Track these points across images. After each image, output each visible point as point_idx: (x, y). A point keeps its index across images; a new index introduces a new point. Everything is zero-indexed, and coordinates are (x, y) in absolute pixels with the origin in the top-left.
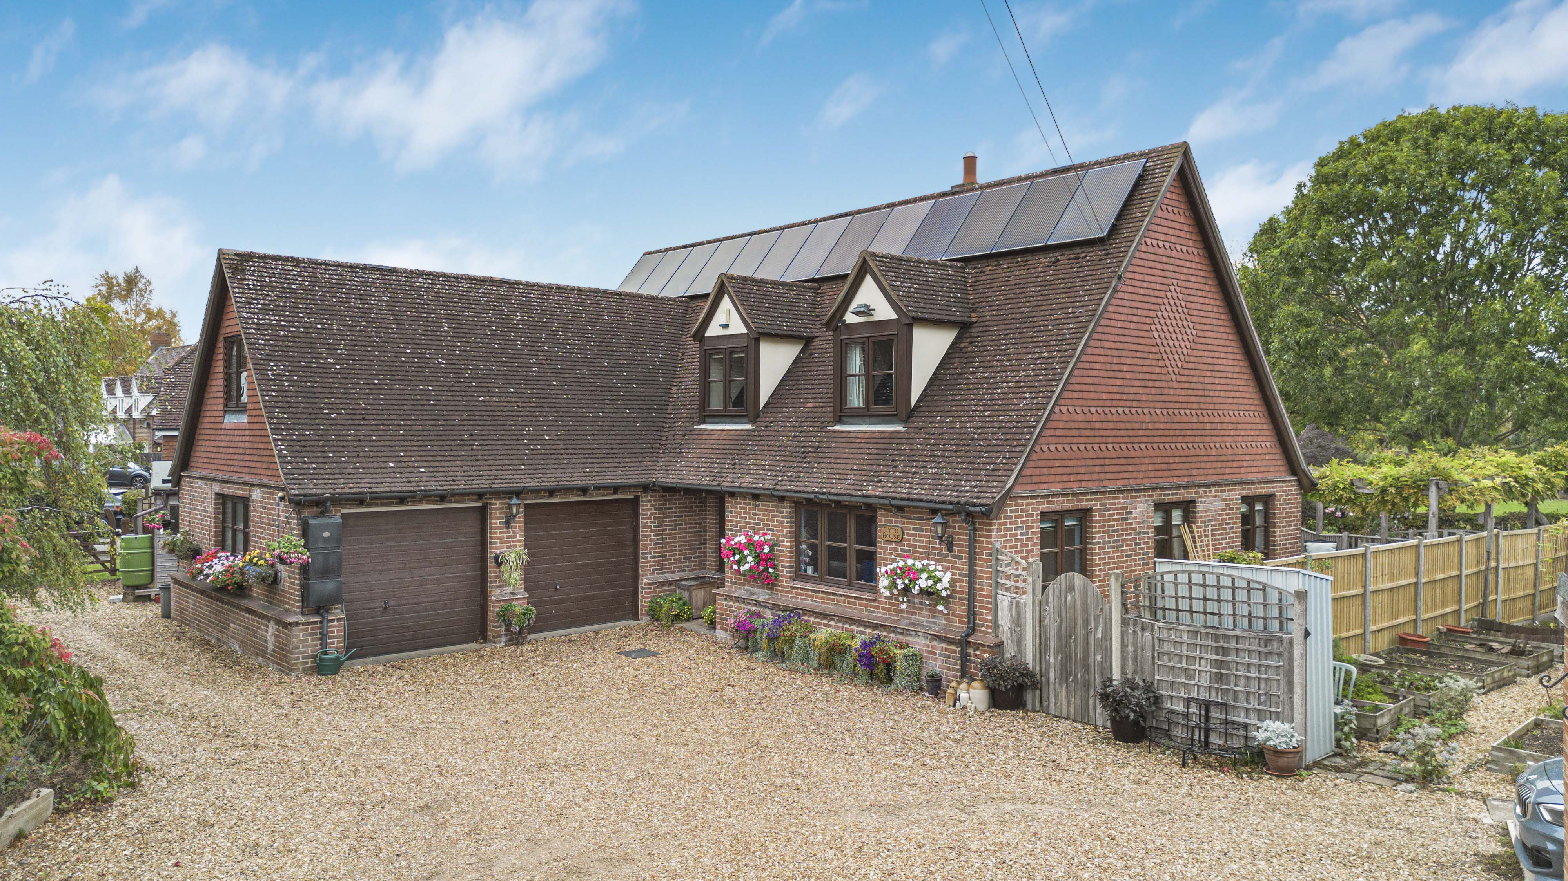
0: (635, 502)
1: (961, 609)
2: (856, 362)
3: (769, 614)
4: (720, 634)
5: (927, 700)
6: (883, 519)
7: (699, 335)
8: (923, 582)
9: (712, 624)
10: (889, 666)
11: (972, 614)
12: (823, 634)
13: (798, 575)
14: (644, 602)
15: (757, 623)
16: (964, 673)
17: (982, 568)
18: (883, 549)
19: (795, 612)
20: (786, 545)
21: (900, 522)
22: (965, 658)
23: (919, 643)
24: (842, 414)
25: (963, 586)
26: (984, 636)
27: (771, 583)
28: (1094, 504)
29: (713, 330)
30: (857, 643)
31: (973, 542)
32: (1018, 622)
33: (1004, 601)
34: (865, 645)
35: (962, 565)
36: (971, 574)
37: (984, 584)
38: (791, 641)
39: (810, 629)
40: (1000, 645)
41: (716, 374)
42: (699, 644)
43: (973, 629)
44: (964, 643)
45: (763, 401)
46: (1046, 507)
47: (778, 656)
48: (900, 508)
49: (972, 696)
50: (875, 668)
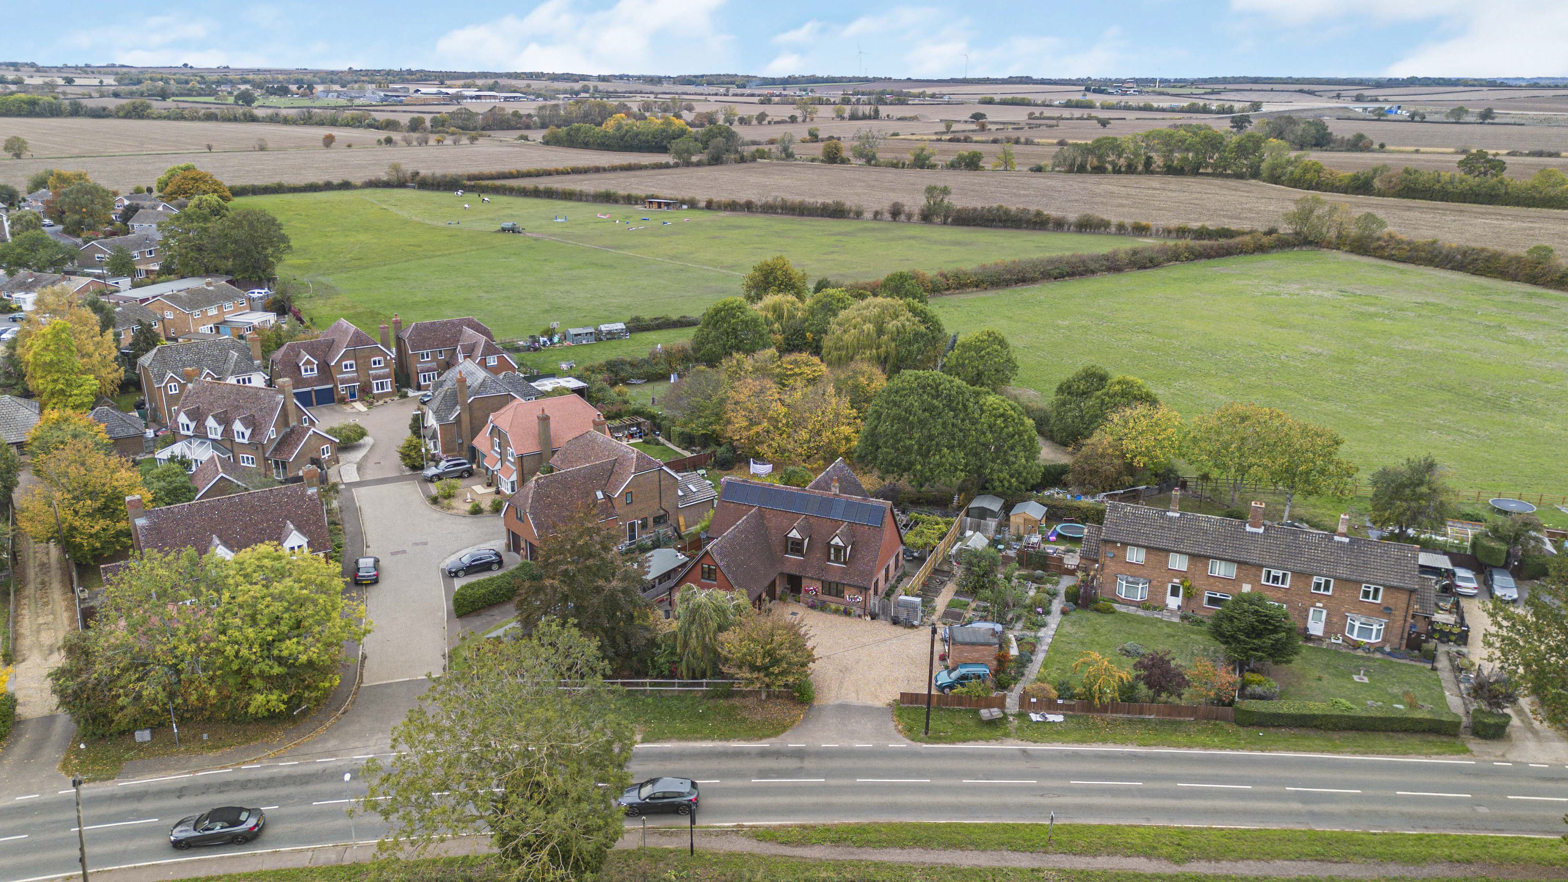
2: (832, 551)
3: (817, 602)
5: (856, 619)
6: (845, 586)
7: (786, 536)
8: (854, 599)
9: (800, 603)
10: (850, 613)
11: (866, 604)
12: (833, 606)
13: (825, 594)
15: (814, 604)
16: (865, 614)
18: (846, 592)
19: (824, 602)
20: (820, 588)
21: (850, 588)
22: (865, 611)
23: (856, 609)
24: (829, 560)
29: (791, 536)
30: (841, 609)
31: (866, 593)
32: (874, 605)
33: (872, 601)
37: (869, 599)
38: (823, 608)
39: (829, 605)
41: (790, 544)
43: (867, 607)
45: (804, 552)
47: (821, 610)
48: (849, 585)
49: (868, 618)
50: (847, 613)
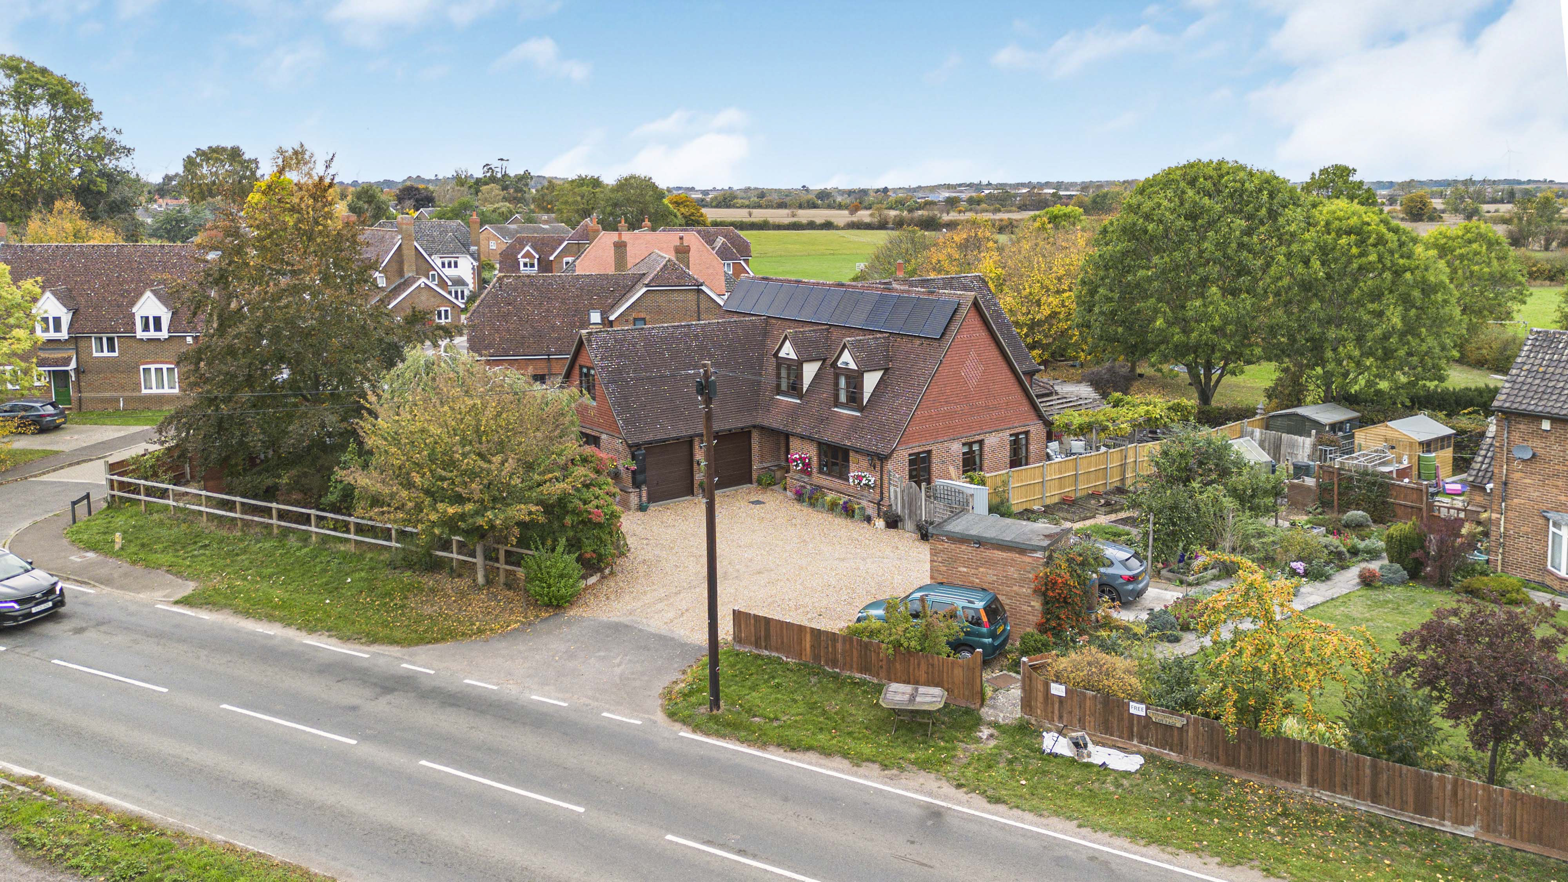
0: (750, 432)
1: (878, 491)
2: (843, 382)
3: (808, 487)
4: (788, 493)
5: (865, 525)
6: (851, 454)
7: (776, 355)
8: (864, 481)
9: (785, 489)
10: (853, 512)
11: (882, 493)
12: (830, 497)
13: (821, 471)
14: (755, 476)
15: (804, 491)
16: (879, 515)
17: (885, 477)
18: (852, 466)
19: (819, 488)
20: (815, 459)
21: (858, 456)
22: (879, 509)
23: (864, 503)
24: (837, 404)
25: (878, 482)
26: (886, 502)
27: (809, 474)
28: (933, 448)
29: (782, 354)
30: (841, 502)
31: (882, 467)
32: (896, 498)
33: (892, 489)
34: (845, 503)
35: (878, 474)
36: (881, 479)
37: (886, 482)
38: (817, 500)
39: (824, 495)
40: (891, 505)
41: (784, 373)
42: (781, 497)
43: (882, 499)
44: (879, 504)
45: (805, 390)
46: (911, 452)
47: (812, 505)
48: (858, 451)
49: (880, 523)
50: (848, 511)
